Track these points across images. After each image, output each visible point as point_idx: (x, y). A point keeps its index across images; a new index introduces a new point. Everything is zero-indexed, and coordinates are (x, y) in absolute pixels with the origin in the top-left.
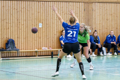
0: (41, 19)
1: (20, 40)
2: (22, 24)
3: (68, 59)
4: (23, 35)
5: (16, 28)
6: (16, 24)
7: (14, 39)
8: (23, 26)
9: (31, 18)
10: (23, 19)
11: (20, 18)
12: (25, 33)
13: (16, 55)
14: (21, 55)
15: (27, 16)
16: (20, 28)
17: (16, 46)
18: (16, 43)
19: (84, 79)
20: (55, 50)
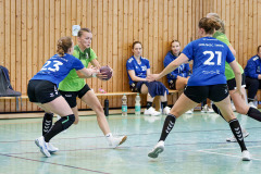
0: (79, 13)
1: (24, 68)
2: (30, 26)
3: (146, 118)
4: (30, 55)
5: (13, 37)
6: (13, 28)
7: (7, 67)
8: (30, 33)
9: (52, 13)
10: (30, 14)
11: (24, 12)
12: (35, 50)
13: (13, 109)
14: (24, 109)
15: (41, 7)
16: (24, 38)
17: (13, 84)
18: (12, 77)
19: (246, 160)
20: (114, 94)
